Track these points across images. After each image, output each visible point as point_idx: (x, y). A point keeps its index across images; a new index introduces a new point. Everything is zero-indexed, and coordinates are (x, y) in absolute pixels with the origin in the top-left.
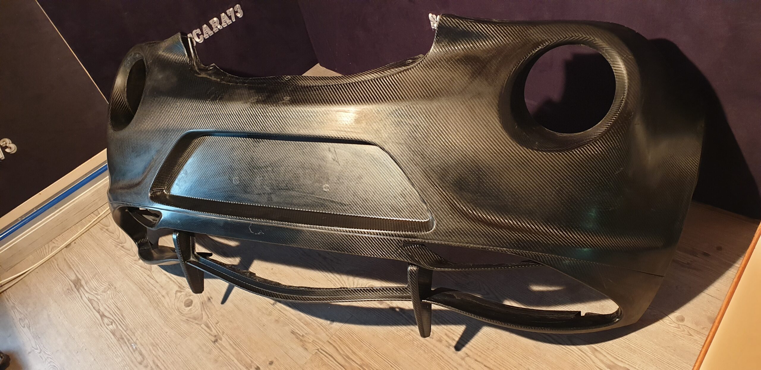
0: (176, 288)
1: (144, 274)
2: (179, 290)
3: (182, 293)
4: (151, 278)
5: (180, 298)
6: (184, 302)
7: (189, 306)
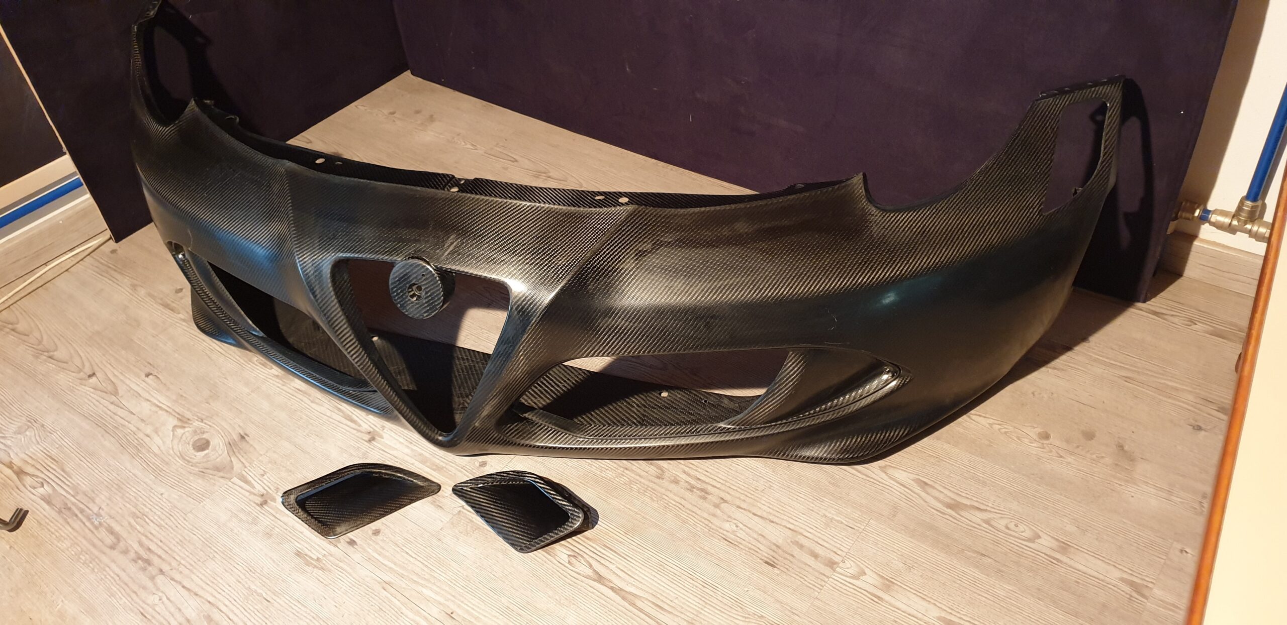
0: (172, 422)
1: (102, 401)
2: (179, 424)
3: (187, 429)
4: (118, 406)
5: (184, 438)
6: (191, 443)
7: (203, 449)
